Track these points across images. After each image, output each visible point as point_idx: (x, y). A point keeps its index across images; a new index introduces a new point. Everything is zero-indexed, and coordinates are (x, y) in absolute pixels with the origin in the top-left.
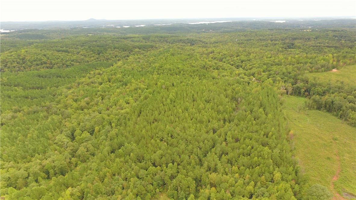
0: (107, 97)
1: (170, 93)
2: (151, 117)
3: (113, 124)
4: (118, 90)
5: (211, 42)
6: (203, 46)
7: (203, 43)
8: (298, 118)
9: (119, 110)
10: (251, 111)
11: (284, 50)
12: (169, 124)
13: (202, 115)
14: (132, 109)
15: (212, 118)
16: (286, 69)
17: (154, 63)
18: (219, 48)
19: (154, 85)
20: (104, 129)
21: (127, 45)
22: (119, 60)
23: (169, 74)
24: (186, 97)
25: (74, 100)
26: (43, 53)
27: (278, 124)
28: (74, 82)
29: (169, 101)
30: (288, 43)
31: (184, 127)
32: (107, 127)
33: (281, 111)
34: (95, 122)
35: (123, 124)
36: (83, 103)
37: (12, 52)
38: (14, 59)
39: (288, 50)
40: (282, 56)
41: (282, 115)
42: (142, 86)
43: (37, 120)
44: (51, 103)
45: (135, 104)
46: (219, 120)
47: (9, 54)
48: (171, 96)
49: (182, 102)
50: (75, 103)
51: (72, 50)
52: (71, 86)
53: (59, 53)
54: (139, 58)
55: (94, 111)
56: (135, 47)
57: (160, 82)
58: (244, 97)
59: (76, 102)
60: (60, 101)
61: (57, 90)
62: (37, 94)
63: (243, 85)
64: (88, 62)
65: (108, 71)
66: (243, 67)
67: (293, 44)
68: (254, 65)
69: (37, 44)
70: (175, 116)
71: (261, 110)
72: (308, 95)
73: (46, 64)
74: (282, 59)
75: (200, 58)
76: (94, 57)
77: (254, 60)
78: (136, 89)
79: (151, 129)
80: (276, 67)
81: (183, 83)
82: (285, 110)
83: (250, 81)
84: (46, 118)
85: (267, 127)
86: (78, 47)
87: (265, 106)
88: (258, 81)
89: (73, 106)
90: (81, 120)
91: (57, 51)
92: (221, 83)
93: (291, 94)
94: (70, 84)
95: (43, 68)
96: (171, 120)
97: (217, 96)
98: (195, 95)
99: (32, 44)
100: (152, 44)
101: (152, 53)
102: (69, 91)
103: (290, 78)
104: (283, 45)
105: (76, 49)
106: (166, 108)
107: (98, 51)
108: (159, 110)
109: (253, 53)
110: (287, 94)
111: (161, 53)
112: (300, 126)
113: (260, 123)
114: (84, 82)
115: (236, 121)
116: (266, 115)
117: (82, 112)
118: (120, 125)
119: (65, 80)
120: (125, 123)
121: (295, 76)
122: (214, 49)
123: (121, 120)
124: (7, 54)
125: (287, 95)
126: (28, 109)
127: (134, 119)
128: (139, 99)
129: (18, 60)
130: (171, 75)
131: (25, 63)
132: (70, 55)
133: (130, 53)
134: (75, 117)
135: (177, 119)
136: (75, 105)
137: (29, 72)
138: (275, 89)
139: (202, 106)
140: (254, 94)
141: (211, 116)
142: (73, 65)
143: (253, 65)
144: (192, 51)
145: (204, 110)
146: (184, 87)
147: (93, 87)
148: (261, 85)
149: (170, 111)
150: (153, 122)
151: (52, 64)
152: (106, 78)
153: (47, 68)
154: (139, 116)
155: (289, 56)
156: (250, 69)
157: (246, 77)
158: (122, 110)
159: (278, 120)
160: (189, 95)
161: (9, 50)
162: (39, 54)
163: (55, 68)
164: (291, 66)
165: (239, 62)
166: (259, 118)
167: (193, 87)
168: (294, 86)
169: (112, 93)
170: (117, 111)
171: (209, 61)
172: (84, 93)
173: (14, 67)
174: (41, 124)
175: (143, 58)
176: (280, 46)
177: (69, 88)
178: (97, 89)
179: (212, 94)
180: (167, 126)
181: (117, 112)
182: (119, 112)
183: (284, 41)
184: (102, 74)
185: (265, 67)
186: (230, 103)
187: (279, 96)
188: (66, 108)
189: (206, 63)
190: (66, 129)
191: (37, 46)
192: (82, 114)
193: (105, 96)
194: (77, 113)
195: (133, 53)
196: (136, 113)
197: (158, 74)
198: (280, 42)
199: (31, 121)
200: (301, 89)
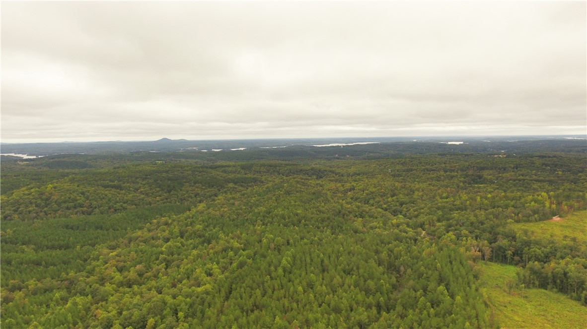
0: (175, 263)
1: (283, 257)
2: (249, 300)
3: (181, 314)
4: (195, 252)
5: (349, 174)
6: (337, 180)
7: (336, 175)
8: (510, 303)
9: (194, 287)
10: (425, 290)
11: (467, 185)
12: (280, 314)
13: (338, 297)
14: (216, 285)
15: (357, 303)
16: (474, 216)
17: (258, 206)
18: (363, 182)
19: (257, 244)
20: (164, 323)
21: (216, 178)
22: (200, 202)
23: (281, 225)
24: (311, 264)
25: (119, 268)
26: (80, 191)
27: (474, 315)
28: (122, 238)
29: (280, 270)
30: (473, 175)
31: (307, 321)
32: (170, 319)
33: (477, 290)
34: (150, 309)
35: (199, 314)
36: (132, 274)
37: (32, 188)
38: (32, 199)
39: (473, 185)
40: (465, 195)
41: (480, 299)
42: (236, 245)
43: (47, 306)
44: (78, 274)
45: (222, 276)
46: (369, 307)
47: (27, 192)
48: (284, 261)
49: (303, 274)
50: (118, 273)
51: (128, 184)
52: (117, 244)
53: (106, 189)
54: (233, 198)
55: (150, 289)
56: (228, 181)
57: (266, 238)
58: (409, 264)
59: (121, 272)
60: (93, 270)
61: (93, 250)
62: (58, 258)
63: (407, 243)
64: (150, 204)
65: (181, 218)
66: (404, 213)
67: (480, 177)
68: (422, 211)
69: (74, 175)
70: (292, 298)
71: (441, 288)
72: (519, 261)
73: (82, 207)
74: (467, 200)
75: (333, 199)
76: (160, 196)
77: (421, 201)
78: (225, 250)
79: (248, 323)
80: (459, 213)
81: (305, 240)
82: (484, 288)
83: (417, 237)
84: (65, 300)
85: (457, 322)
86: (138, 180)
87: (449, 280)
88: (431, 237)
89: (114, 280)
90: (124, 305)
91: (102, 187)
92: (368, 239)
93: (491, 260)
94: (116, 241)
95: (76, 214)
96: (284, 307)
97: (363, 262)
98: (326, 262)
99: (67, 176)
100: (255, 176)
101: (254, 191)
102: (112, 252)
103: (484, 231)
104: (465, 178)
105: (133, 183)
106: (276, 283)
107: (169, 186)
108: (263, 287)
109: (418, 190)
110: (484, 259)
111: (270, 191)
112: (516, 318)
113: (442, 312)
114: (140, 237)
115: (399, 308)
116: (452, 296)
117: (128, 290)
118: (194, 315)
119: (108, 233)
120: (203, 312)
121: (492, 228)
122: (354, 184)
123: (195, 307)
124: (23, 191)
125: (483, 261)
126: (36, 285)
127: (218, 305)
128: (230, 268)
129: (39, 201)
130: (286, 225)
131: (49, 206)
132: (122, 194)
133: (219, 190)
134: (116, 299)
135: (295, 305)
136: (118, 277)
137: (51, 220)
138: (462, 250)
139: (338, 279)
140: (426, 260)
141: (354, 300)
142: (125, 209)
143: (420, 209)
144: (319, 188)
145: (341, 288)
146: (307, 247)
147: (153, 246)
148: (437, 244)
149: (282, 289)
150: (252, 311)
151: (91, 207)
152: (176, 230)
153: (83, 213)
154: (227, 298)
155: (477, 195)
156: (416, 216)
157: (411, 229)
158: (199, 286)
159: (474, 307)
160: (315, 260)
161: (28, 185)
162: (74, 192)
163: (95, 214)
164: (482, 212)
165: (396, 206)
166: (440, 302)
167: (321, 246)
168: (493, 245)
169: (184, 257)
170: (190, 288)
171: (347, 203)
172: (137, 255)
173: (30, 212)
174: (53, 313)
175: (239, 198)
176: (460, 179)
177: (113, 248)
178: (159, 249)
179: (354, 259)
180: (277, 318)
181: (190, 290)
182: (193, 291)
183: (465, 172)
184: (171, 223)
185: (440, 212)
186: (386, 276)
187: (470, 262)
188: (102, 282)
189: (342, 205)
190: (96, 323)
191: (74, 179)
192: (128, 293)
193: (171, 261)
194: (121, 293)
195: (224, 190)
196: (223, 294)
197: (264, 224)
198: (459, 174)
199: (36, 307)
200: (506, 250)
